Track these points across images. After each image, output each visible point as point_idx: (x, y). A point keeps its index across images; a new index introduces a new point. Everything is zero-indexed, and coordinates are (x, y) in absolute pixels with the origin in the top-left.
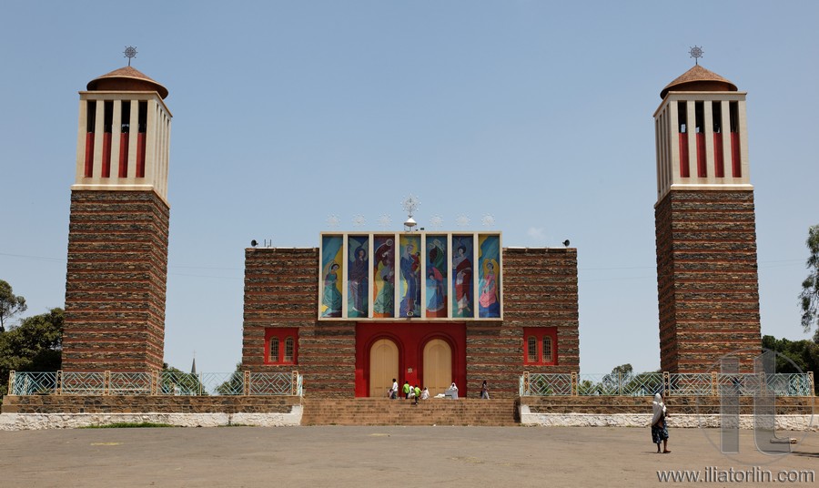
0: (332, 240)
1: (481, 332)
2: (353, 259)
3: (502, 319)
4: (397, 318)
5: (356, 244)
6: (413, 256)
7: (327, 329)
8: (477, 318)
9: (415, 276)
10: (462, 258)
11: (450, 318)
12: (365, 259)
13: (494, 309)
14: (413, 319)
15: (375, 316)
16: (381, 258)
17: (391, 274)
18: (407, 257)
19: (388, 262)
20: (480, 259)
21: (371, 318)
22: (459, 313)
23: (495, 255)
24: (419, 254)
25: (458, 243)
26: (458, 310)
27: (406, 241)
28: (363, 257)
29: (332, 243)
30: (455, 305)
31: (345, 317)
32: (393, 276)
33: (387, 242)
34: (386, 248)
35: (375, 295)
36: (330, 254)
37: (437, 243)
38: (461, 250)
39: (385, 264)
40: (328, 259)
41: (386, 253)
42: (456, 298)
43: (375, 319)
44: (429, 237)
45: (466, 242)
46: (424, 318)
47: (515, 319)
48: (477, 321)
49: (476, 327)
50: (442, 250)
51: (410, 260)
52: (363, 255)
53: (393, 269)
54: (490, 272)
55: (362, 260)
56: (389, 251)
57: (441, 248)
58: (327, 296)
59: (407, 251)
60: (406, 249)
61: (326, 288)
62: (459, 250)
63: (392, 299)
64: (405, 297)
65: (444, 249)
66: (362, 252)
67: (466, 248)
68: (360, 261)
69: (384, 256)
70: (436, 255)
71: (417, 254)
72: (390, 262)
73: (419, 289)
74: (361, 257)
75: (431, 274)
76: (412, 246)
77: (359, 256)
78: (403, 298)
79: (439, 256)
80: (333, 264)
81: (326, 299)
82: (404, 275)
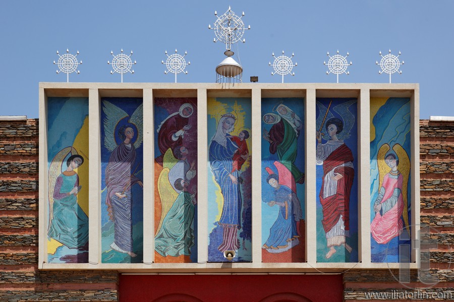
0: (68, 105)
2: (112, 145)
3: (415, 266)
4: (203, 263)
5: (117, 114)
6: (235, 139)
8: (366, 262)
9: (240, 179)
11: (312, 263)
12: (137, 145)
14: (236, 266)
15: (157, 260)
16: (169, 143)
17: (189, 175)
18: (222, 141)
19: (183, 150)
20: (373, 144)
21: (149, 263)
22: (329, 255)
23: (402, 139)
24: (247, 135)
25: (329, 114)
27: (221, 109)
28: (133, 141)
29: (67, 113)
30: (321, 239)
31: (95, 262)
32: (195, 180)
33: (182, 111)
34: (180, 122)
35: (157, 219)
36: (64, 134)
37: (284, 113)
38: (333, 128)
39: (177, 155)
40: (59, 144)
41: (180, 133)
43: (158, 266)
44: (269, 99)
45: (343, 111)
46: (257, 263)
47: (444, 265)
48: (366, 270)
49: (364, 281)
50: (293, 126)
51: (228, 146)
52: (131, 136)
53: (193, 164)
54: (392, 171)
55: (130, 146)
56: (185, 127)
57: (292, 122)
58: (60, 221)
59: (224, 128)
60: (221, 125)
61: (55, 205)
62: (329, 128)
63: (192, 227)
64: (220, 223)
65: (298, 124)
66: (129, 129)
67: (342, 123)
68: (127, 149)
69: (174, 139)
70: (283, 137)
71: (244, 135)
72: (187, 152)
73: (247, 207)
74: (127, 141)
75: (271, 176)
76: (234, 118)
77: (124, 137)
78: (215, 224)
79: (287, 139)
80: (70, 155)
81: (56, 227)
82: (216, 178)
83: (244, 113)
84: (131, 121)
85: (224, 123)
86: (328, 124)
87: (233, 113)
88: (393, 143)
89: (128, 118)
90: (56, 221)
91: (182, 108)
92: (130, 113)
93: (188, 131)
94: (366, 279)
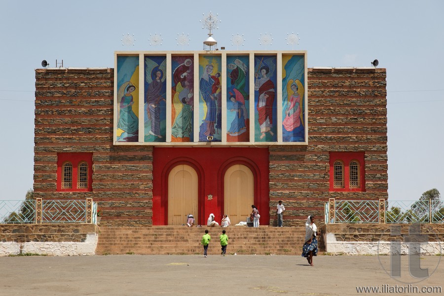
0: (128, 60)
1: (284, 156)
2: (150, 80)
3: (306, 143)
5: (153, 64)
6: (213, 77)
7: (122, 154)
8: (280, 142)
9: (216, 98)
10: (265, 79)
11: (252, 142)
12: (163, 80)
13: (299, 133)
14: (213, 144)
15: (173, 140)
16: (179, 80)
17: (190, 96)
18: (206, 78)
19: (186, 83)
20: (284, 80)
21: (169, 142)
22: (262, 137)
23: (300, 77)
24: (220, 75)
25: (261, 64)
26: (261, 134)
27: (206, 62)
28: (160, 78)
29: (127, 64)
30: (257, 129)
31: (141, 142)
32: (192, 99)
33: (186, 63)
34: (185, 69)
35: (173, 118)
36: (125, 75)
37: (238, 64)
38: (264, 71)
39: (183, 86)
40: (123, 80)
41: (185, 74)
42: (259, 121)
44: (229, 57)
45: (269, 62)
46: (224, 142)
47: (321, 143)
48: (280, 146)
49: (279, 151)
50: (243, 70)
51: (209, 81)
52: (160, 76)
53: (191, 90)
54: (294, 93)
55: (159, 81)
56: (188, 71)
57: (243, 68)
58: (123, 119)
59: (207, 71)
60: (206, 70)
61: (121, 111)
62: (262, 71)
63: (191, 123)
64: (205, 120)
65: (245, 69)
66: (159, 72)
67: (269, 69)
68: (157, 82)
69: (182, 77)
70: (238, 76)
71: (218, 75)
72: (188, 84)
73: (219, 112)
74: (158, 78)
75: (232, 96)
76: (212, 66)
77: (156, 76)
78: (203, 121)
79: (240, 77)
80: (128, 86)
81: (121, 122)
82: (203, 97)
83: (218, 64)
84: (160, 68)
85: (207, 69)
86: (261, 69)
87: (212, 64)
88: (295, 79)
89: (158, 67)
90: (121, 120)
91: (186, 62)
92: (159, 64)
93: (189, 73)
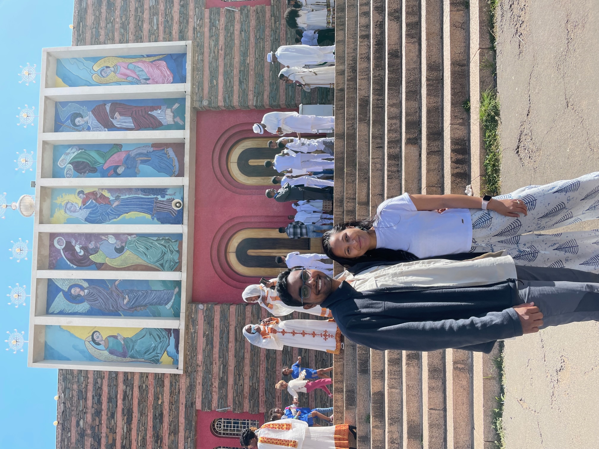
1: (211, 82)
2: (84, 306)
3: (189, 44)
4: (183, 229)
5: (60, 302)
6: (84, 203)
7: (200, 357)
8: (186, 88)
9: (117, 198)
10: (90, 118)
11: (186, 135)
14: (186, 199)
16: (86, 257)
17: (112, 240)
18: (85, 213)
19: (91, 246)
21: (182, 276)
24: (81, 191)
27: (59, 214)
31: (179, 324)
32: (117, 236)
34: (69, 248)
35: (147, 268)
36: (75, 347)
37: (65, 162)
38: (78, 121)
39: (96, 251)
40: (82, 352)
41: (77, 248)
45: (65, 114)
46: (185, 181)
48: (192, 88)
49: (203, 89)
51: (91, 208)
52: (78, 290)
53: (103, 238)
54: (114, 72)
55: (86, 291)
56: (73, 244)
57: (72, 154)
62: (78, 124)
63: (155, 239)
64: (152, 215)
65: (74, 150)
66: (73, 291)
67: (75, 113)
69: (82, 253)
72: (93, 243)
73: (140, 192)
74: (82, 293)
75: (115, 172)
76: (67, 203)
78: (153, 219)
79: (86, 159)
80: (92, 343)
81: (150, 356)
82: (115, 218)
85: (71, 211)
88: (92, 71)
89: (63, 291)
90: (146, 356)
92: (58, 290)
93: (76, 241)
94: (200, 88)
